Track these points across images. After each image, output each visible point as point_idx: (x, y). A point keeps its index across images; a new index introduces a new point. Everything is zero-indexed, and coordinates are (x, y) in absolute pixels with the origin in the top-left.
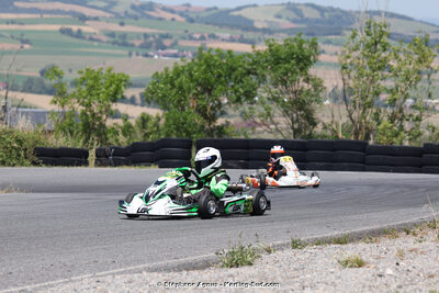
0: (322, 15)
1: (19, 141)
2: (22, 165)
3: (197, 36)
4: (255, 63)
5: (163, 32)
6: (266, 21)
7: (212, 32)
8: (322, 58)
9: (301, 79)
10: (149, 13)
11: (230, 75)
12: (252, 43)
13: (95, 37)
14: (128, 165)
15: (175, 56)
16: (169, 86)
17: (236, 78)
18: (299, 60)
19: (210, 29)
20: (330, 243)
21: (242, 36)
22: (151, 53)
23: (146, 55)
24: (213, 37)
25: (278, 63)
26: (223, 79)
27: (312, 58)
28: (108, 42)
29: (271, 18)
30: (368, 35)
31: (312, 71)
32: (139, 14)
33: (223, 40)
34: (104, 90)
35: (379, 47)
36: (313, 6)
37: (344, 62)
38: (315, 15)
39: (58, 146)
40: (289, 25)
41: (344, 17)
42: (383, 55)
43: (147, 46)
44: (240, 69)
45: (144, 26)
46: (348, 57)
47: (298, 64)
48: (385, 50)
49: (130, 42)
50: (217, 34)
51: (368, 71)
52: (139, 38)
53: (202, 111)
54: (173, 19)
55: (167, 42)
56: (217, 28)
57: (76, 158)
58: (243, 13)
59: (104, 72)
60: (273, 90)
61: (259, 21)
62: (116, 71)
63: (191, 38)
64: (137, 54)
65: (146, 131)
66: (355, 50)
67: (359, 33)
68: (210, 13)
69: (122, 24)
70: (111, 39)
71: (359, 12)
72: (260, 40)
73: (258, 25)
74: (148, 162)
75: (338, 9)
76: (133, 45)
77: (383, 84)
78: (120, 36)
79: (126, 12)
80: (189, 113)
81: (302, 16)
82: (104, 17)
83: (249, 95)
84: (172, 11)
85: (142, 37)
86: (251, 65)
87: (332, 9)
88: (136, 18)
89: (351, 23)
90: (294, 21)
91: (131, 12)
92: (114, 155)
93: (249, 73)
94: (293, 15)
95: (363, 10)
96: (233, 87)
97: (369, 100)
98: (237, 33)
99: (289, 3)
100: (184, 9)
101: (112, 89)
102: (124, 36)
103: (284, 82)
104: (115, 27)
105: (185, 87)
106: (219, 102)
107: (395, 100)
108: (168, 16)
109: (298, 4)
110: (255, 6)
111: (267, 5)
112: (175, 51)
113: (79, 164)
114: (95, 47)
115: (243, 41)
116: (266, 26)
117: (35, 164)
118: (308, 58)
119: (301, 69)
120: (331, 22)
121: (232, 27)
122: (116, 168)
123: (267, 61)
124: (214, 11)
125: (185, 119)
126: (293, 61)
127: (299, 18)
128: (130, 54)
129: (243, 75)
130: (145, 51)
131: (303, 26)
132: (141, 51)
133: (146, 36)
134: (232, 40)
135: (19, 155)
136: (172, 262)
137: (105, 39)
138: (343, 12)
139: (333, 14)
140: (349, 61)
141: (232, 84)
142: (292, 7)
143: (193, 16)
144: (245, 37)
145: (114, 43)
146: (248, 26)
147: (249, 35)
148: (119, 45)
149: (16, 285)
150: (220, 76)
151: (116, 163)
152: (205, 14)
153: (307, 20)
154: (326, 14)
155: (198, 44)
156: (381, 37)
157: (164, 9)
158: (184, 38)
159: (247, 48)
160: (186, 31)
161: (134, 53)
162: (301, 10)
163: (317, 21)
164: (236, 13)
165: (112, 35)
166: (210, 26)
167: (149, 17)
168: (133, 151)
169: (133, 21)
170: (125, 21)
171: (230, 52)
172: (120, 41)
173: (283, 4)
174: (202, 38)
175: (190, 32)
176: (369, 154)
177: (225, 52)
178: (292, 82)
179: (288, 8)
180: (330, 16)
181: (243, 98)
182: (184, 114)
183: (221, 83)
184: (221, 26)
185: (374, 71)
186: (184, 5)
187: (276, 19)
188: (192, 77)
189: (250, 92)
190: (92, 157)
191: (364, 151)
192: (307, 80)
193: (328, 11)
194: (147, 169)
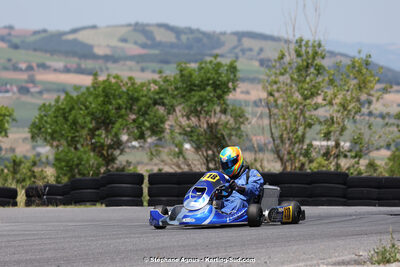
0: (178, 38)
3: (23, 66)
4: (162, 91)
6: (108, 46)
7: (40, 61)
9: (218, 109)
11: (131, 109)
16: (61, 119)
17: (140, 110)
18: (216, 87)
19: (37, 58)
21: (79, 65)
24: (43, 66)
25: (191, 90)
26: (123, 111)
27: (230, 85)
29: (115, 43)
30: (299, 55)
31: (230, 97)
33: (56, 70)
35: (312, 70)
36: (166, 27)
37: (269, 88)
38: (170, 38)
40: (136, 50)
41: (205, 40)
44: (144, 99)
46: (276, 83)
47: (215, 91)
48: (319, 73)
50: (48, 63)
51: (298, 97)
53: (97, 148)
56: (48, 55)
58: (82, 36)
61: (99, 46)
63: (16, 68)
66: (282, 74)
67: (286, 54)
68: (37, 37)
71: (224, 34)
72: (102, 70)
73: (99, 51)
74: (93, 200)
75: (198, 30)
80: (85, 152)
81: (153, 39)
83: (156, 130)
86: (158, 93)
87: (191, 31)
89: (214, 48)
90: (144, 46)
92: (48, 195)
93: (155, 103)
94: (142, 39)
96: (134, 121)
97: (300, 133)
98: (73, 62)
99: (137, 24)
100: (5, 32)
103: (197, 114)
105: (80, 121)
106: (118, 139)
109: (148, 25)
110: (94, 27)
111: (108, 27)
115: (80, 71)
116: (108, 52)
118: (225, 84)
119: (219, 98)
120: (189, 47)
121: (67, 54)
122: (50, 208)
123: (176, 89)
124: (43, 35)
125: (80, 159)
126: (209, 88)
127: (149, 42)
129: (148, 106)
131: (156, 52)
134: (67, 70)
138: (204, 34)
139: (190, 36)
140: (275, 87)
141: (133, 117)
142: (140, 29)
143: (16, 41)
144: (83, 66)
146: (85, 52)
147: (89, 64)
150: (119, 108)
152: (33, 38)
153: (156, 45)
154: (184, 38)
155: (24, 76)
156: (314, 58)
158: (6, 69)
159: (86, 81)
160: (9, 60)
162: (152, 32)
163: (172, 46)
164: (71, 37)
166: (38, 54)
173: (129, 25)
174: (30, 68)
175: (14, 61)
176: (350, 187)
177: (126, 80)
178: (207, 113)
179: (135, 30)
180: (188, 39)
181: (148, 133)
182: (79, 153)
183: (121, 116)
184: (53, 52)
185: (306, 98)
186: (5, 27)
187: (121, 44)
188: (87, 108)
189: (156, 125)
190: (21, 197)
191: (344, 184)
192: (224, 112)
193: (185, 33)
194: (93, 208)
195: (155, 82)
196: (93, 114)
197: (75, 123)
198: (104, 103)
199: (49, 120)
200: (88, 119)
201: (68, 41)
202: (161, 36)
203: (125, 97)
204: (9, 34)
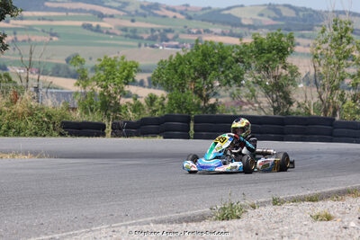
0: (297, 14)
1: (49, 116)
2: (51, 135)
3: (195, 31)
4: (242, 53)
5: (167, 27)
6: (251, 19)
7: (206, 27)
8: (297, 49)
9: (280, 66)
10: (155, 12)
11: (221, 64)
12: (240, 37)
13: (111, 31)
14: (138, 136)
15: (177, 47)
16: (173, 71)
17: (227, 65)
18: (279, 51)
19: (203, 26)
20: (303, 200)
21: (231, 31)
22: (157, 45)
23: (153, 46)
24: (207, 31)
25: (262, 53)
26: (215, 66)
27: (289, 49)
28: (121, 35)
29: (256, 17)
30: (335, 30)
31: (289, 60)
32: (147, 13)
33: (216, 34)
34: (118, 75)
35: (344, 40)
36: (290, 7)
37: (315, 52)
38: (292, 14)
39: (81, 120)
40: (271, 22)
41: (315, 15)
42: (348, 47)
43: (154, 39)
44: (229, 58)
45: (152, 23)
46: (319, 48)
47: (278, 54)
48: (349, 43)
49: (140, 35)
50: (211, 29)
51: (335, 60)
52: (147, 33)
53: (198, 92)
54: (175, 17)
55: (170, 36)
56: (211, 24)
57: (95, 130)
58: (233, 12)
59: (119, 60)
60: (257, 75)
61: (245, 18)
62: (128, 59)
63: (190, 33)
64: (146, 45)
65: (154, 108)
66: (324, 43)
67: (328, 29)
68: (205, 12)
69: (133, 21)
70: (124, 33)
71: (327, 12)
72: (246, 34)
73: (245, 22)
74: (154, 133)
75: (311, 9)
76: (142, 38)
77: (347, 70)
78: (131, 31)
79: (136, 11)
80: (189, 94)
81: (280, 14)
82: (119, 15)
83: (237, 79)
84: (174, 10)
85: (149, 31)
86: (239, 54)
87: (306, 9)
88: (145, 16)
89: (320, 21)
90: (275, 19)
91: (141, 11)
92: (126, 128)
93: (237, 61)
94: (273, 14)
95: (331, 10)
96: (223, 72)
97: (335, 83)
98: (228, 29)
99: (270, 4)
100: (184, 8)
101: (124, 74)
102: (134, 30)
103: (266, 69)
104: (128, 24)
105: (186, 72)
106: (212, 85)
107: (357, 84)
108: (171, 14)
109: (278, 5)
110: (242, 6)
111: (252, 6)
112: (177, 43)
113: (98, 135)
114: (112, 39)
115: (232, 35)
116: (251, 23)
117: (61, 135)
118: (286, 50)
119: (281, 58)
120: (304, 20)
121: (223, 23)
122: (129, 139)
123: (252, 51)
124: (208, 11)
125: (185, 99)
126: (274, 52)
127: (278, 17)
128: (140, 46)
129: (232, 63)
130: (152, 43)
131: (282, 23)
132: (149, 43)
133: (153, 30)
134: (223, 34)
135: (49, 128)
136: (174, 215)
137: (119, 33)
138: (314, 11)
139: (305, 13)
140: (319, 51)
141: (222, 69)
142: (272, 7)
143: (191, 14)
144: (234, 31)
145: (126, 36)
146: (236, 22)
147: (238, 30)
148: (131, 37)
149: (46, 234)
150: (213, 64)
151: (129, 135)
152: (201, 13)
153: (283, 18)
154: (301, 14)
155: (195, 38)
156: (346, 32)
157: (168, 9)
158: (183, 32)
159: (236, 41)
160: (186, 27)
161: (143, 45)
162: (279, 10)
163: (293, 19)
164: (226, 12)
165: (125, 29)
166: (204, 22)
167: (156, 15)
168: (142, 125)
169: (142, 18)
170: (136, 18)
171: (221, 44)
172: (131, 34)
173: (265, 5)
174: (199, 32)
175: (188, 28)
176: (335, 128)
177: (217, 44)
178: (273, 68)
179: (269, 9)
180: (304, 15)
181: (232, 82)
182: (184, 95)
183: (214, 70)
184: (214, 22)
185: (340, 60)
186: (184, 5)
187: (260, 18)
188: (190, 64)
189: (238, 76)
190: (109, 130)
191: (331, 125)
192: (285, 67)
193: (301, 11)
194: (154, 139)
195: (237, 47)
196: (195, 68)
197: (182, 74)
198: (203, 60)
199: (165, 71)
200: (192, 71)
201: (224, 15)
202: (287, 13)
203: (217, 56)
204: (186, 10)
